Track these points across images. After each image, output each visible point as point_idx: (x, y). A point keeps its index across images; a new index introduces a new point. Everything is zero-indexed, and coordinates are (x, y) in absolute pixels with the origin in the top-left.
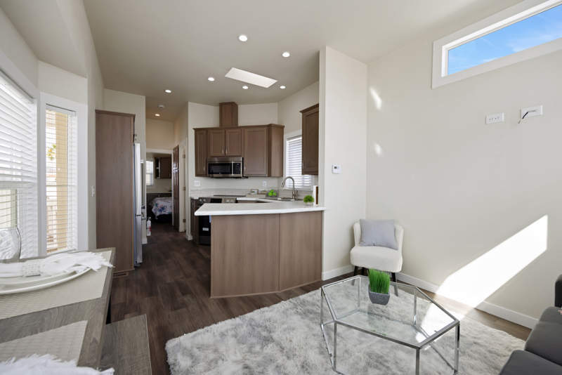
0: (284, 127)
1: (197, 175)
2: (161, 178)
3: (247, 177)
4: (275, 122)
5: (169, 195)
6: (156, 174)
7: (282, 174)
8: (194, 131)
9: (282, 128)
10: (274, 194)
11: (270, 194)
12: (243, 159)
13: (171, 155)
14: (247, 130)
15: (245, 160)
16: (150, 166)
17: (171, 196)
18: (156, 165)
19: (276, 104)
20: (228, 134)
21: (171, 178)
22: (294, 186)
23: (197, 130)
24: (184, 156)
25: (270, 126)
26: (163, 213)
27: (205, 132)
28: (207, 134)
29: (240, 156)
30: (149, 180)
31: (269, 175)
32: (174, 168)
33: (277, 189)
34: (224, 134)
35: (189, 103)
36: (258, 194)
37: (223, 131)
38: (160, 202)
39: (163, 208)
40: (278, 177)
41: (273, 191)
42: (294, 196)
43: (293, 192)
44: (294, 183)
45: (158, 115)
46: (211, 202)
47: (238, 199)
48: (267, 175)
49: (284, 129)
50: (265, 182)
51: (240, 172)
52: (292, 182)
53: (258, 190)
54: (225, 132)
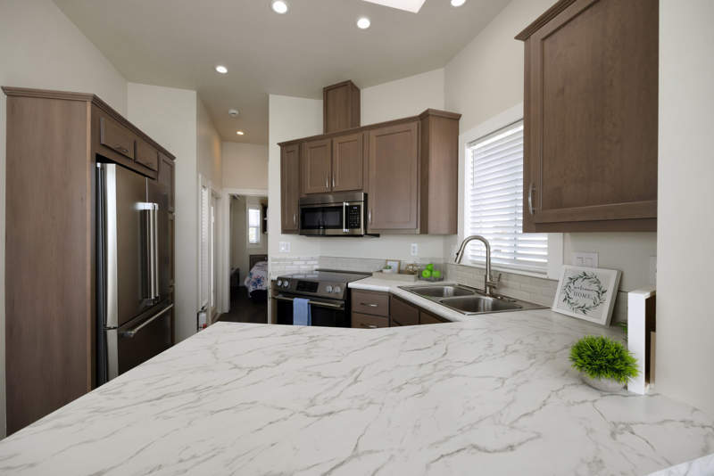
0: (460, 116)
3: (378, 236)
4: (439, 105)
7: (454, 228)
8: (278, 148)
9: (455, 118)
10: (436, 274)
11: (426, 274)
12: (366, 195)
14: (373, 133)
15: (370, 197)
18: (263, 215)
19: (442, 70)
20: (337, 147)
22: (488, 258)
23: (283, 145)
25: (425, 117)
26: (259, 288)
27: (296, 147)
28: (300, 148)
29: (360, 191)
31: (424, 230)
33: (442, 262)
34: (329, 146)
35: (271, 96)
36: (400, 272)
37: (329, 141)
39: (259, 281)
40: (445, 235)
41: (434, 267)
42: (490, 287)
43: (486, 277)
44: (488, 252)
45: (240, 133)
46: (297, 289)
47: (350, 285)
48: (418, 231)
49: (460, 121)
50: (415, 245)
51: (360, 224)
52: (485, 249)
53: (400, 262)
54: (332, 142)
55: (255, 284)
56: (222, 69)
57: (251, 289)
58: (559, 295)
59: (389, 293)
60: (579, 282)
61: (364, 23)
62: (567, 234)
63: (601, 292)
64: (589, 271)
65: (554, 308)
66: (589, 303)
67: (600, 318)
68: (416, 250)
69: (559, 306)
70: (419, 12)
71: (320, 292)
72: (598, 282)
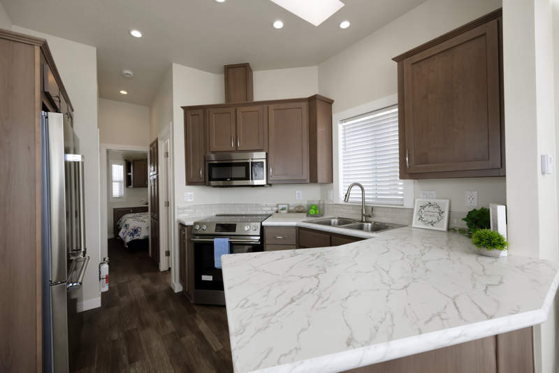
0: (333, 101)
1: (190, 182)
2: (134, 187)
5: (144, 210)
6: (128, 181)
8: (182, 111)
9: (329, 103)
11: (313, 212)
12: (267, 155)
13: (146, 154)
14: (272, 107)
15: (270, 155)
16: (118, 171)
17: (147, 211)
18: (127, 170)
19: (315, 68)
20: (240, 115)
21: (147, 187)
22: (363, 198)
23: (187, 110)
24: (167, 155)
26: (136, 237)
27: (201, 112)
28: (204, 114)
29: (262, 150)
30: (118, 190)
31: (313, 180)
32: (151, 173)
34: (233, 114)
35: (174, 65)
36: (289, 212)
37: (234, 109)
38: (131, 221)
39: (136, 231)
42: (366, 216)
43: (362, 210)
44: (363, 194)
45: (124, 92)
46: (216, 231)
47: (264, 224)
48: (308, 181)
49: (333, 105)
50: (300, 192)
51: (263, 176)
52: (361, 192)
53: (288, 204)
54: (236, 111)
55: (132, 234)
56: (136, 34)
57: (128, 239)
58: (415, 217)
59: (296, 227)
60: (427, 209)
61: (278, 25)
62: (416, 181)
63: (441, 213)
64: (432, 201)
65: (414, 225)
66: (435, 219)
67: (443, 227)
68: (300, 195)
69: (416, 223)
70: (319, 26)
71: (238, 232)
72: (438, 207)
